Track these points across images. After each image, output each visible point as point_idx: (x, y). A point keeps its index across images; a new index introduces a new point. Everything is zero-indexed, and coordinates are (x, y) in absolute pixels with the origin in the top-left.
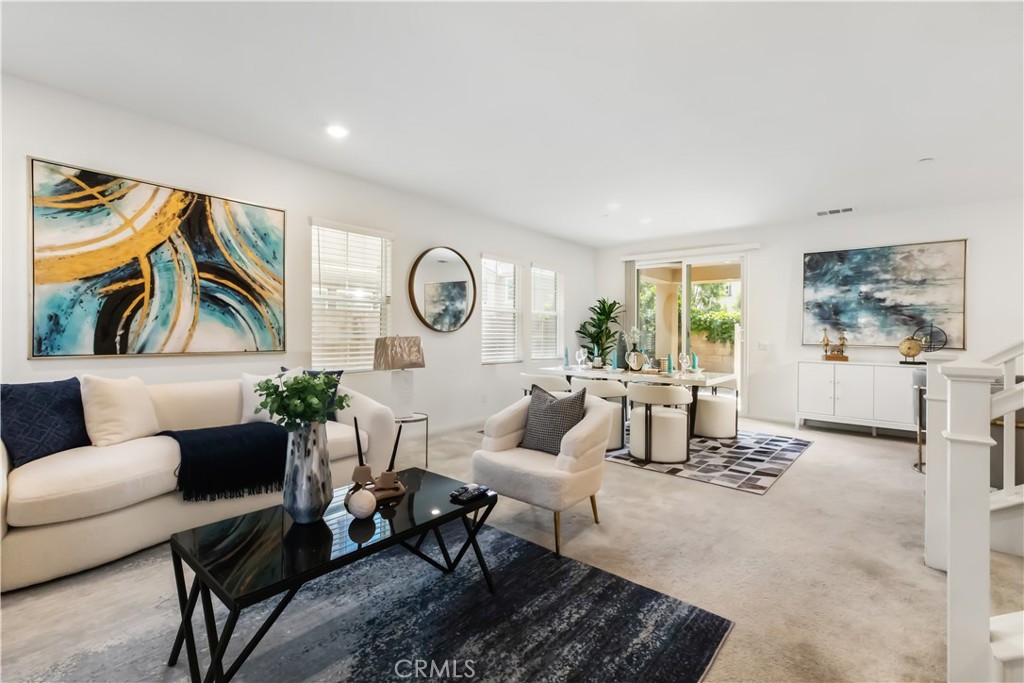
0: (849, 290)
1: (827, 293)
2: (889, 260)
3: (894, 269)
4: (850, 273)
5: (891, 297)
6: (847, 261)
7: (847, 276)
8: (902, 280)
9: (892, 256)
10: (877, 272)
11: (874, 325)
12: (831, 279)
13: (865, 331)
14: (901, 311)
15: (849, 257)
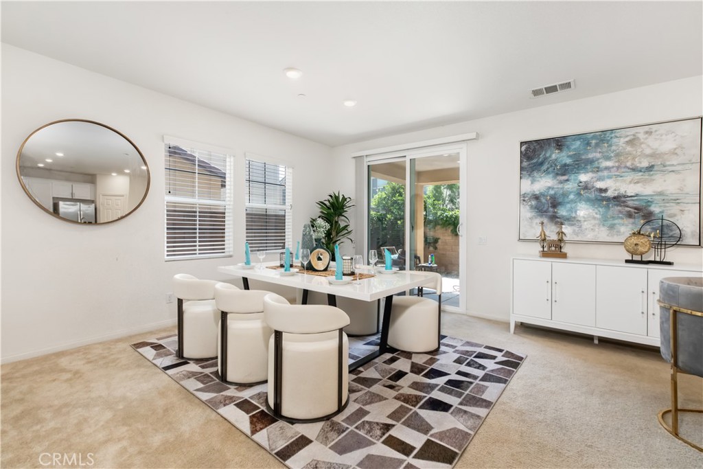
0: (567, 180)
1: (544, 183)
2: (611, 146)
3: (617, 155)
4: (568, 161)
5: (613, 186)
6: (565, 148)
7: (565, 165)
8: (626, 167)
10: (598, 159)
11: (594, 218)
12: (548, 168)
13: (585, 225)
14: (624, 202)
15: (568, 143)
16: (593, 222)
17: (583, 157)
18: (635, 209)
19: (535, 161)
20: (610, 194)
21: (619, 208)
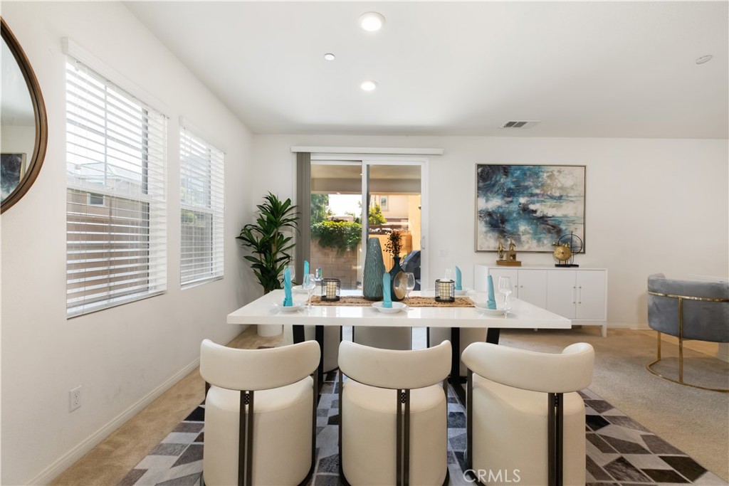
0: (512, 202)
1: (495, 203)
2: (538, 177)
3: (542, 185)
4: (512, 186)
5: (541, 208)
6: (510, 175)
7: (510, 189)
8: (548, 195)
9: (541, 174)
10: (531, 187)
11: (529, 233)
12: (498, 190)
13: (524, 238)
14: (546, 221)
15: (512, 171)
16: (528, 236)
17: (522, 184)
18: (552, 226)
19: (488, 182)
20: (538, 214)
21: (543, 226)
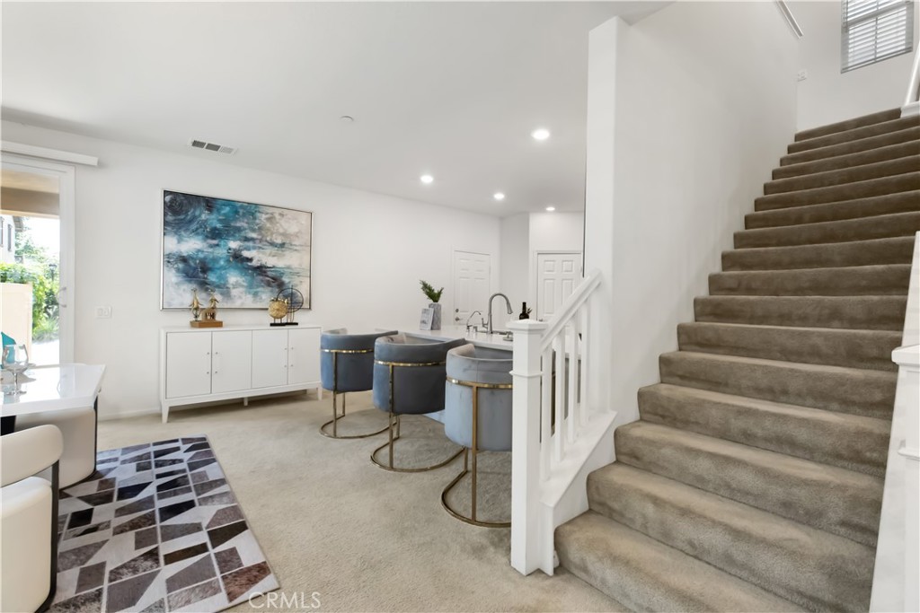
0: (217, 245)
1: (192, 245)
2: (255, 219)
3: (260, 228)
4: (219, 226)
5: (258, 256)
6: (215, 210)
7: (215, 229)
8: (266, 241)
9: (258, 214)
10: (245, 229)
11: (243, 286)
12: (197, 229)
13: (234, 292)
14: (265, 272)
15: (218, 206)
16: (241, 289)
17: (232, 224)
18: (273, 278)
19: (182, 217)
20: (255, 263)
21: (261, 277)
